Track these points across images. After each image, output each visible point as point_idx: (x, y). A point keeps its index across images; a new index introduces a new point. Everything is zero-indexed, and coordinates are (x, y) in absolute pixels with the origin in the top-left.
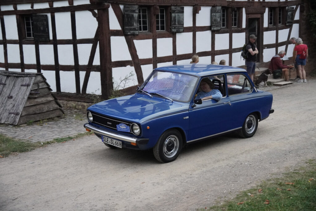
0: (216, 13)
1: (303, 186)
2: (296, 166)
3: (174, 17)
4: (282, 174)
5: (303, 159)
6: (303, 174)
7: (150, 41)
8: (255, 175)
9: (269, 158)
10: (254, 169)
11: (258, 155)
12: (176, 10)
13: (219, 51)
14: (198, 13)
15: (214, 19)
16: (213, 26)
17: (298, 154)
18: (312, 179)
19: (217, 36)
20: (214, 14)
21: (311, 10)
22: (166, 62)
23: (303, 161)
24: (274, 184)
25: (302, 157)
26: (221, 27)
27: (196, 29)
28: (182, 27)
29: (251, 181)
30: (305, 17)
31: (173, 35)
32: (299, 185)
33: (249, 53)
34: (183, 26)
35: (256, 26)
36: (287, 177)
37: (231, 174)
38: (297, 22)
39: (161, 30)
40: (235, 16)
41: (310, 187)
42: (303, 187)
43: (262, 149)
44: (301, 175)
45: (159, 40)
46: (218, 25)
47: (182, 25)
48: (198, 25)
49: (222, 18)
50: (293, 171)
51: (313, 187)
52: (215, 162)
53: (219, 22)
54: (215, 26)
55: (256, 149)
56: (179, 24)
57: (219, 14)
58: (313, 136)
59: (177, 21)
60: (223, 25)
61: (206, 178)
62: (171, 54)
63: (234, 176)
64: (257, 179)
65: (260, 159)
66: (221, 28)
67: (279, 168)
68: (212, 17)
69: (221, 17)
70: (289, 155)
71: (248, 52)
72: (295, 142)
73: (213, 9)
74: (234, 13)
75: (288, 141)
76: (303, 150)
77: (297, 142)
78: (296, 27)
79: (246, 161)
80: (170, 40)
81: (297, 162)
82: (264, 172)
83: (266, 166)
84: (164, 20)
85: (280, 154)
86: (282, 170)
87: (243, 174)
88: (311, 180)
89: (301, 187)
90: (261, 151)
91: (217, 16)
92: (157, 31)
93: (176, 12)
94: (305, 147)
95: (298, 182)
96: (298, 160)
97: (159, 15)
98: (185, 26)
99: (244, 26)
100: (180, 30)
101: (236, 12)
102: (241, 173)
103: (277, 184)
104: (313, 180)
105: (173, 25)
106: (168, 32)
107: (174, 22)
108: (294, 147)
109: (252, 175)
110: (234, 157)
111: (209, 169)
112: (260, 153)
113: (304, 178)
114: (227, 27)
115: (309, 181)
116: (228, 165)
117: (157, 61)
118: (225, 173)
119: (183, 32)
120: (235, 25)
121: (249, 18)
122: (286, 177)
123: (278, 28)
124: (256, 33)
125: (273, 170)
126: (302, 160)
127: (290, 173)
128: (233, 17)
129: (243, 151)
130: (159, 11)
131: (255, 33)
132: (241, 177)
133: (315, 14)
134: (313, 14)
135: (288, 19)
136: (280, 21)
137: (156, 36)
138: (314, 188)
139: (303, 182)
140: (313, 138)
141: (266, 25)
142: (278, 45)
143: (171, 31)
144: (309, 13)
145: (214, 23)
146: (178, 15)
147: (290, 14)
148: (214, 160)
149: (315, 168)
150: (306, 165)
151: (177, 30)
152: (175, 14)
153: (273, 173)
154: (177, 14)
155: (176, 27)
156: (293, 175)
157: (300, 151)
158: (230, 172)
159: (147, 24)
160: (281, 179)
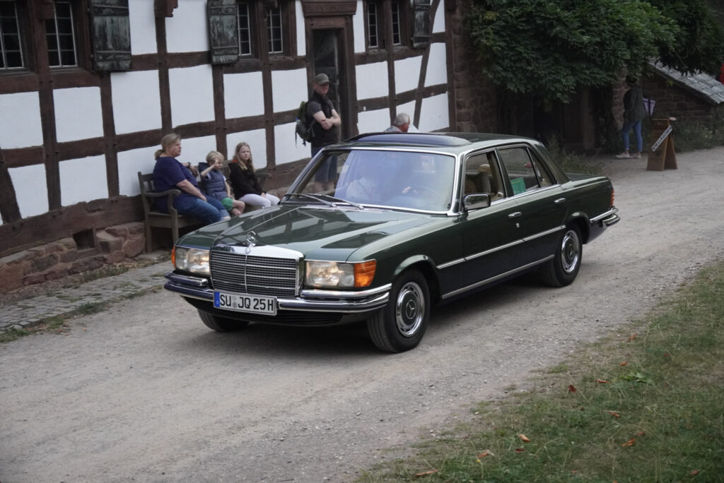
0: (223, 14)
1: (463, 474)
2: (448, 422)
3: (100, 27)
4: (410, 449)
5: (465, 403)
6: (465, 444)
7: (34, 97)
8: (341, 458)
9: (377, 407)
10: (339, 440)
11: (350, 401)
12: (104, 8)
13: (237, 119)
14: (172, 16)
15: (216, 29)
16: (216, 53)
17: (452, 391)
18: (485, 454)
19: (229, 79)
20: (218, 18)
21: (472, 6)
22: (85, 156)
23: (463, 408)
24: (391, 476)
25: (461, 398)
26: (240, 55)
27: (168, 62)
28: (127, 57)
29: (331, 475)
30: (458, 25)
31: (102, 79)
32: (454, 474)
33: (318, 125)
34: (130, 54)
35: (334, 49)
36: (423, 454)
37: (275, 461)
38: (439, 38)
39: (63, 64)
40: (276, 22)
41: (480, 476)
42: (465, 478)
43: (361, 383)
44: (459, 446)
45: (59, 95)
46: (231, 49)
47: (125, 49)
48: (172, 48)
49: (239, 29)
50: (439, 437)
51: (489, 473)
52: (233, 431)
53: (233, 42)
54: (220, 53)
55: (344, 386)
56: (116, 47)
57: (230, 17)
58: (489, 340)
59: (109, 37)
60: (245, 50)
61: (205, 479)
62: (98, 131)
63: (285, 464)
64: (347, 467)
65: (355, 413)
66: (239, 58)
67: (403, 432)
68: (211, 25)
69: (237, 27)
70: (430, 394)
71: (313, 123)
72: (444, 358)
73: (212, 5)
74: (271, 15)
75: (428, 357)
76: (465, 378)
77: (449, 359)
78: (438, 52)
79: (317, 420)
80: (95, 92)
81: (449, 412)
82: (365, 445)
83: (372, 431)
84: (72, 36)
85: (405, 393)
86: (411, 437)
87: (309, 459)
88: (484, 456)
89: (459, 479)
90: (356, 389)
91: (225, 25)
92: (51, 67)
93: (104, 12)
94: (470, 371)
95: (450, 466)
96: (452, 404)
97: (54, 20)
98: (135, 51)
99: (301, 50)
100: (120, 64)
101: (276, 11)
102: (302, 454)
103: (396, 476)
104: (487, 455)
105: (99, 49)
106: (86, 69)
107: (101, 43)
108: (442, 373)
109: (335, 459)
110: (283, 412)
111: (216, 452)
112: (355, 395)
113: (466, 452)
114: (256, 55)
115: (479, 461)
116: (268, 437)
117: (57, 153)
118: (260, 459)
119: (131, 69)
120: (277, 48)
121: (314, 27)
122: (421, 454)
123: (394, 55)
124: (335, 70)
125: (389, 438)
126: (461, 406)
127: (431, 442)
128: (269, 25)
129: (309, 394)
130: (55, 10)
131: (333, 68)
132: (302, 466)
133: (483, 17)
134: (477, 18)
135: (416, 30)
136: (398, 36)
137: (51, 82)
138: (489, 477)
139: (464, 464)
140: (490, 344)
141: (360, 46)
142: (395, 100)
143: (93, 68)
144: (469, 15)
145: (219, 42)
146: (112, 22)
147: (420, 16)
148: (229, 426)
149: (493, 424)
150: (473, 416)
151: (112, 65)
152: (104, 18)
153: (388, 446)
154: (108, 19)
155: (110, 54)
156: (437, 448)
157: (457, 383)
158: (274, 454)
159: (19, 49)
160: (409, 462)
